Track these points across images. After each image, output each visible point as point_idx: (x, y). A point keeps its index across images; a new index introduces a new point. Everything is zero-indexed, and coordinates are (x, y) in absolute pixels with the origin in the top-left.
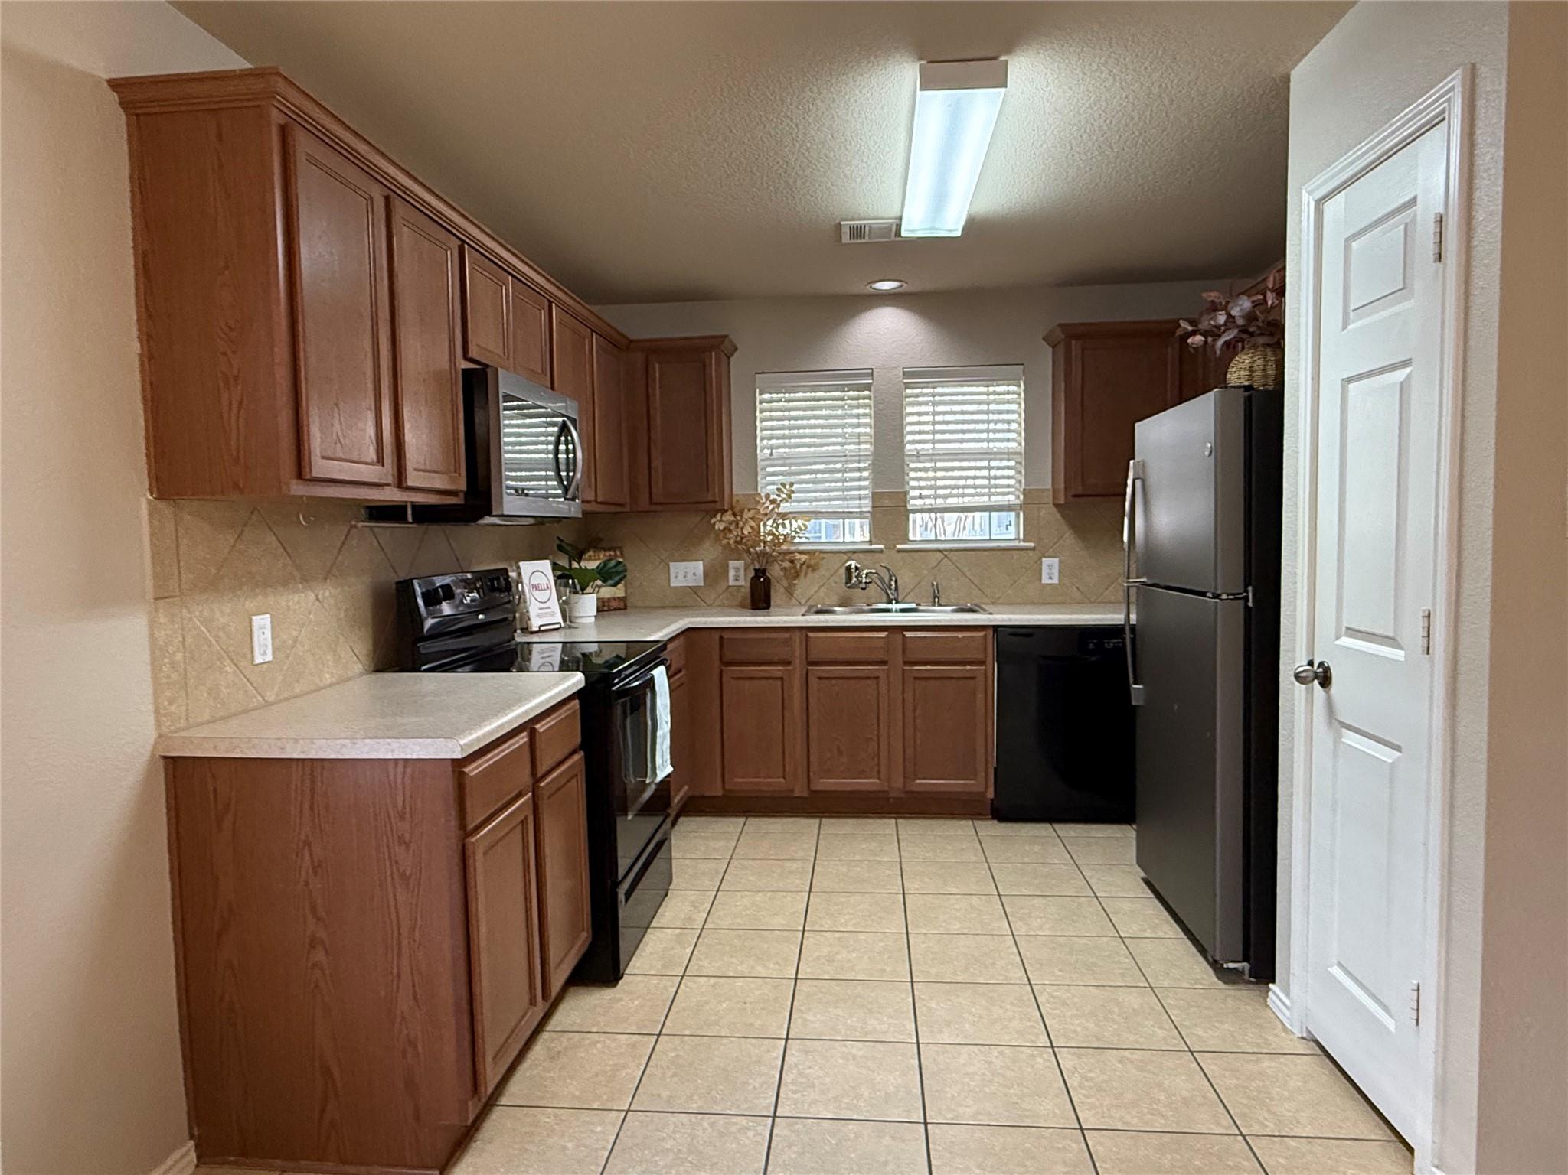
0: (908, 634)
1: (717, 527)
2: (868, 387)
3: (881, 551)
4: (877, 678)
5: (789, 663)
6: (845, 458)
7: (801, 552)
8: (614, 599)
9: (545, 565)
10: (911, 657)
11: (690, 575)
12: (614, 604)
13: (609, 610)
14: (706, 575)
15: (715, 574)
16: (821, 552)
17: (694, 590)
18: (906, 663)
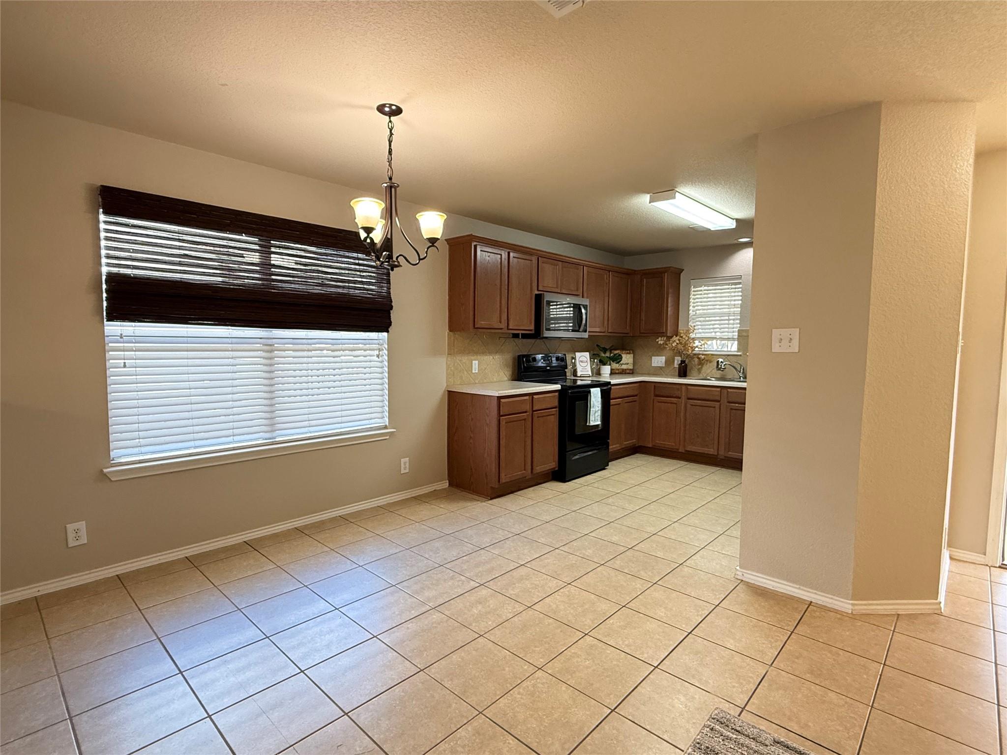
0: (729, 390)
1: (659, 343)
2: (740, 283)
3: (741, 355)
4: (714, 407)
5: (680, 398)
6: (729, 314)
7: (703, 355)
8: (628, 369)
9: (587, 354)
10: (730, 400)
11: (659, 362)
12: (628, 371)
13: (625, 373)
14: (666, 362)
15: (669, 362)
16: (712, 355)
17: (661, 368)
18: (729, 402)
